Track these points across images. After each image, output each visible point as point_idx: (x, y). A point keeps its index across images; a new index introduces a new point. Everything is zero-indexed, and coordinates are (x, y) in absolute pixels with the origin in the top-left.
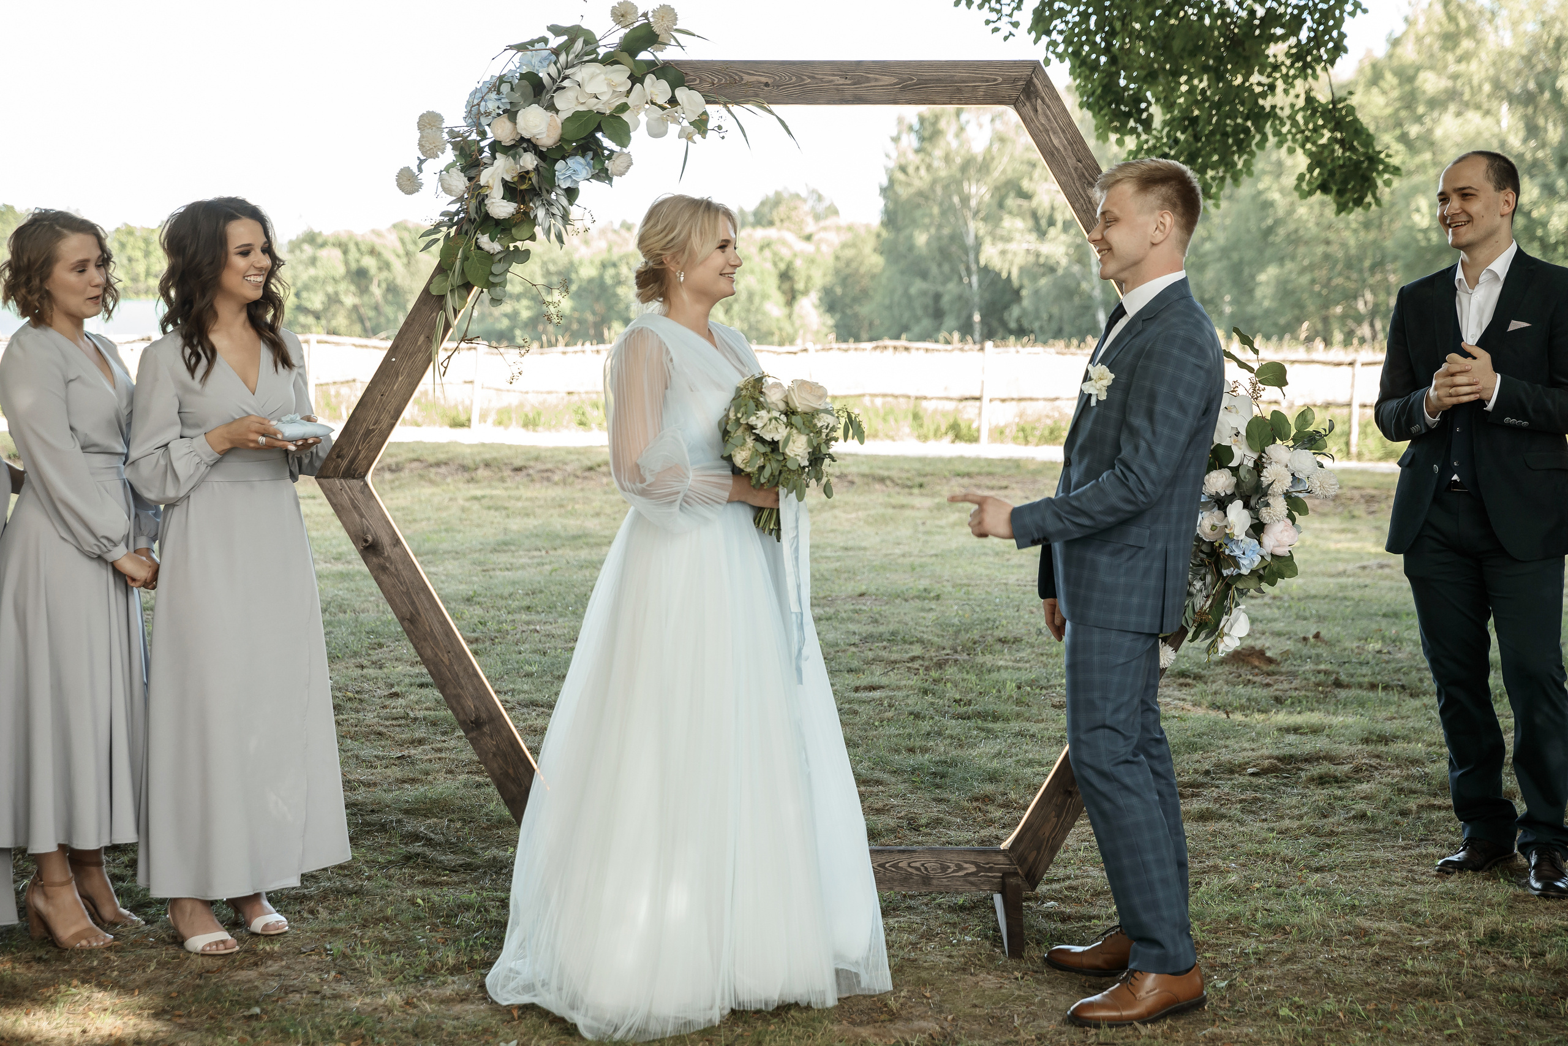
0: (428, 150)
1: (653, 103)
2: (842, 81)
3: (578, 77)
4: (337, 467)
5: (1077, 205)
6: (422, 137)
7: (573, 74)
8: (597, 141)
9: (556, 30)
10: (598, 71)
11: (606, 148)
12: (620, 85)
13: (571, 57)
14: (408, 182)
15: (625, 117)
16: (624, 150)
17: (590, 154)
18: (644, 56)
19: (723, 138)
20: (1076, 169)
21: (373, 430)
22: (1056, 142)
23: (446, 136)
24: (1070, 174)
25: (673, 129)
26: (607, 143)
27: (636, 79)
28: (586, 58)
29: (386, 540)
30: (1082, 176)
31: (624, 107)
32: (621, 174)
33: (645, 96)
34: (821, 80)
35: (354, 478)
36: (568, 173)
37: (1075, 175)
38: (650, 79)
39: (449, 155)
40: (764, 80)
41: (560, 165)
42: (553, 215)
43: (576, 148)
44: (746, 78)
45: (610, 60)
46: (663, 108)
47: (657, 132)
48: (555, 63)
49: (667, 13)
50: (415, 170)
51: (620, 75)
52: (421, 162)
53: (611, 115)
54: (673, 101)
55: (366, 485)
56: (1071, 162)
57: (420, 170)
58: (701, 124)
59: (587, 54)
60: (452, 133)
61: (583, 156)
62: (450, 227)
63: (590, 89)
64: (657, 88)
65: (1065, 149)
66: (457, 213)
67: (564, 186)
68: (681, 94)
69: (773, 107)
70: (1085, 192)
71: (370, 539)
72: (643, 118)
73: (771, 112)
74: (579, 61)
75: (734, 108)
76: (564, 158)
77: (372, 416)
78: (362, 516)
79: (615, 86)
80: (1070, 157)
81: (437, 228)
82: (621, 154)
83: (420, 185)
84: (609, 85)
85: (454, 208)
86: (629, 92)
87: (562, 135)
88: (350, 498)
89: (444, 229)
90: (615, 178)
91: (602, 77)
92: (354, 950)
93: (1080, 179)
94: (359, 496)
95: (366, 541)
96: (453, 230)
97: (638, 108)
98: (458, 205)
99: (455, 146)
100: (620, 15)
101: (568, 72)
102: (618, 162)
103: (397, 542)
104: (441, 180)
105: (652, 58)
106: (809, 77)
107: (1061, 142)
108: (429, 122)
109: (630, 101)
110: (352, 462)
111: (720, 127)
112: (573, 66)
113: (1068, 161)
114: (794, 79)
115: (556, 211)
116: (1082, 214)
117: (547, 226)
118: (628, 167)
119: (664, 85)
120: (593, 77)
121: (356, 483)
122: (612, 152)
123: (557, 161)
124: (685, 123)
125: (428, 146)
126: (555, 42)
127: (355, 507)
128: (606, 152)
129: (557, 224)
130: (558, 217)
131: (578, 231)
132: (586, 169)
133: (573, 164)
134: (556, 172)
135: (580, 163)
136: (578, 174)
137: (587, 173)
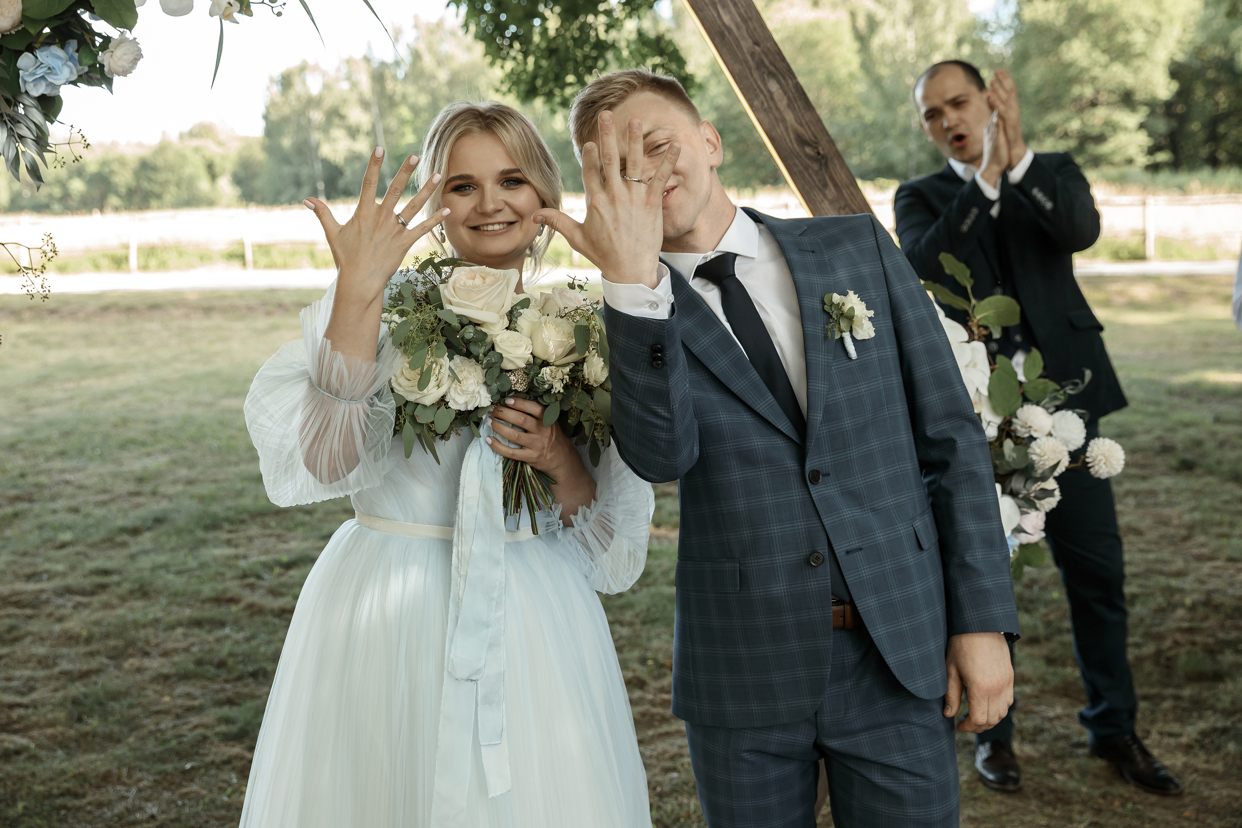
5: (756, 103)
8: (83, 23)
11: (100, 35)
16: (128, 35)
17: (73, 44)
19: (279, 14)
20: (753, 55)
22: (726, 19)
24: (746, 62)
26: (100, 26)
30: (760, 65)
32: (125, 73)
36: (40, 72)
37: (751, 63)
41: (25, 61)
42: (21, 137)
43: (49, 36)
47: (175, 7)
56: (746, 44)
61: (63, 47)
67: (36, 93)
70: (765, 84)
76: (31, 49)
82: (123, 40)
87: (23, 10)
90: (116, 79)
93: (758, 68)
102: (118, 53)
107: (733, 19)
113: (743, 43)
115: (24, 132)
116: (762, 115)
117: (12, 154)
118: (135, 61)
122: (107, 40)
123: (19, 53)
128: (98, 41)
129: (29, 151)
130: (29, 141)
131: (63, 160)
132: (69, 66)
133: (47, 59)
134: (21, 72)
135: (59, 58)
136: (56, 74)
137: (71, 72)
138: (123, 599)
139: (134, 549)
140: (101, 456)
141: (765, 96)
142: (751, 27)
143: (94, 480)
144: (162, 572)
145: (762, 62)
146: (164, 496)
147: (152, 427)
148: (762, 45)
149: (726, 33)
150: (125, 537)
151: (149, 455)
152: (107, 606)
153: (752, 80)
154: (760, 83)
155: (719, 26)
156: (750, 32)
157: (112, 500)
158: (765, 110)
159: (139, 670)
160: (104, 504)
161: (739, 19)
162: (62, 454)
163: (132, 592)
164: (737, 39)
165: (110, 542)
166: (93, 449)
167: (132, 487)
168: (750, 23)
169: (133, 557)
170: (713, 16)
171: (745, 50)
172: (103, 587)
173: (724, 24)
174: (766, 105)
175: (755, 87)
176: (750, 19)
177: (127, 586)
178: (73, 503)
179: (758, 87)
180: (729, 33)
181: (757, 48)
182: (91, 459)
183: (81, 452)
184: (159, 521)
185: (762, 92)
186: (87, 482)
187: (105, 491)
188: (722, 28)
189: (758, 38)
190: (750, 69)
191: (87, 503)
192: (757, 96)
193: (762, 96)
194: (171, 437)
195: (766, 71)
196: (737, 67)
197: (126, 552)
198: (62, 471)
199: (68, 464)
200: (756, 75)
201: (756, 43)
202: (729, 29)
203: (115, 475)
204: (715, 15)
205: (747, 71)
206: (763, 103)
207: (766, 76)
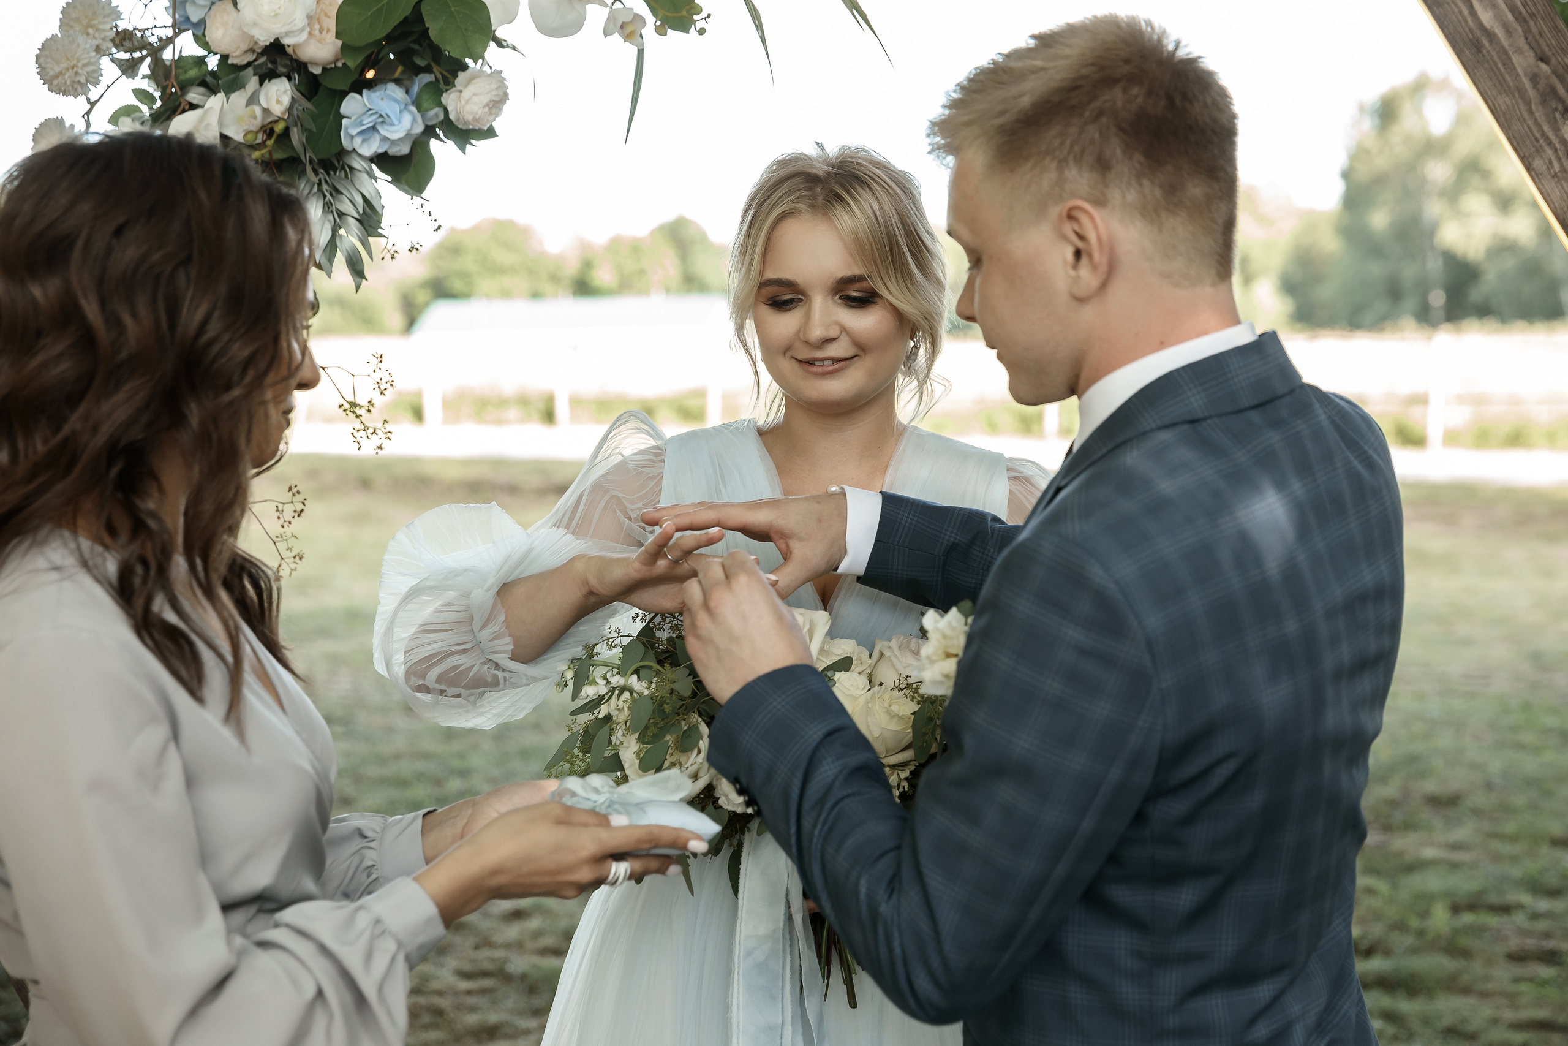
5: (1538, 163)
6: (45, 50)
17: (425, 78)
20: (1534, 78)
22: (1486, 17)
23: (113, 48)
24: (1521, 91)
36: (368, 122)
37: (1532, 93)
41: (351, 105)
42: (340, 215)
47: (558, 24)
56: (1523, 61)
60: (131, 40)
61: (404, 85)
65: (1509, 32)
67: (369, 152)
70: (1557, 130)
76: (360, 86)
80: (1519, 51)
87: (338, 35)
93: (1544, 102)
102: (473, 95)
107: (1499, 17)
113: (1516, 59)
115: (346, 207)
116: (1550, 185)
118: (498, 107)
123: (343, 95)
129: (350, 237)
130: (351, 221)
131: (394, 248)
132: (410, 112)
133: (380, 103)
134: (344, 121)
135: (396, 101)
136: (392, 124)
137: (414, 120)
141: (1556, 150)
142: (1534, 29)
145: (1553, 90)
148: (1553, 61)
149: (1486, 43)
153: (1531, 123)
154: (1546, 128)
155: (1471, 31)
156: (1530, 38)
158: (1555, 176)
161: (1510, 17)
164: (1506, 53)
168: (1532, 23)
170: (1461, 13)
171: (1521, 72)
173: (1481, 26)
174: (1557, 167)
175: (1537, 135)
176: (1532, 15)
179: (1543, 134)
180: (1491, 42)
181: (1544, 66)
185: (1550, 143)
188: (1478, 33)
189: (1546, 49)
190: (1528, 104)
192: (1539, 151)
193: (1549, 152)
195: (1560, 107)
196: (1504, 101)
200: (1539, 114)
201: (1543, 59)
202: (1491, 36)
204: (1466, 12)
205: (1523, 107)
206: (1551, 163)
207: (1558, 116)
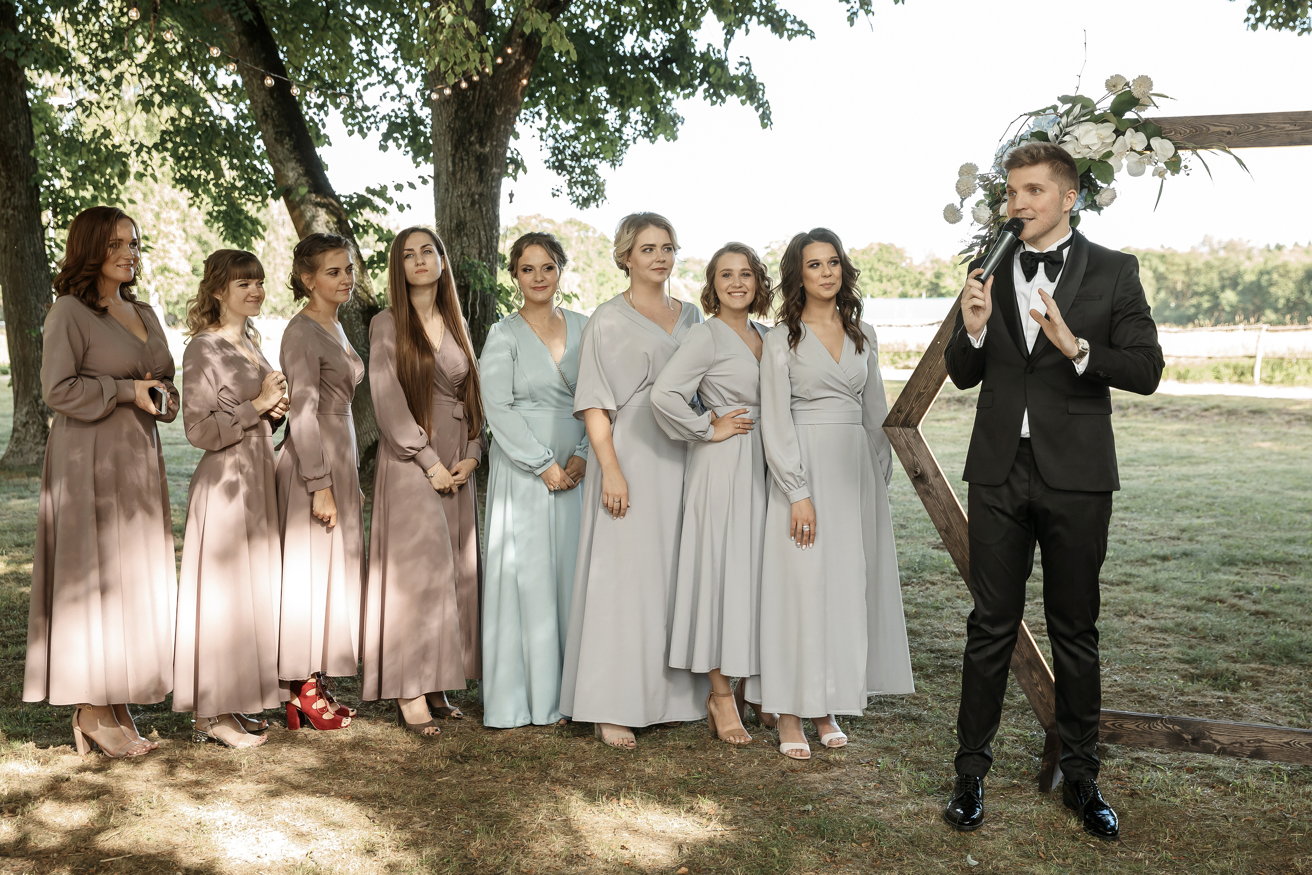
0: (964, 192)
1: (1132, 150)
2: (1292, 128)
3: (1076, 134)
4: (897, 419)
6: (959, 181)
7: (1073, 131)
9: (1064, 99)
10: (1091, 128)
11: (1098, 186)
12: (1108, 137)
13: (1071, 118)
14: (952, 215)
15: (1111, 161)
16: (1109, 186)
18: (1129, 115)
21: (923, 393)
23: (978, 181)
25: (1150, 169)
26: (1098, 182)
27: (1119, 133)
28: (1082, 119)
29: (930, 472)
31: (1109, 154)
32: (1107, 205)
33: (1126, 146)
34: (1274, 127)
35: (909, 427)
38: (1130, 132)
39: (980, 194)
40: (1226, 129)
44: (1213, 129)
45: (1101, 120)
46: (1140, 153)
47: (1136, 172)
48: (1058, 124)
49: (1145, 81)
50: (959, 206)
51: (1107, 130)
52: (963, 200)
53: (1100, 161)
54: (1149, 148)
55: (917, 432)
57: (962, 206)
58: (1174, 165)
59: (1084, 116)
60: (983, 178)
62: (982, 246)
63: (1083, 142)
64: (1137, 140)
66: (985, 237)
68: (1155, 142)
69: (1232, 150)
71: (919, 471)
72: (1125, 162)
73: (1229, 153)
74: (1078, 121)
75: (1199, 151)
77: (922, 383)
78: (914, 454)
79: (1103, 139)
81: (971, 248)
82: (1107, 189)
83: (961, 218)
84: (1099, 138)
85: (984, 232)
86: (1114, 142)
88: (906, 442)
89: (977, 249)
90: (1103, 208)
91: (1094, 132)
92: (896, 766)
94: (912, 440)
95: (916, 472)
96: (983, 249)
97: (1121, 154)
98: (987, 230)
99: (984, 187)
100: (1111, 85)
101: (1068, 130)
102: (1103, 196)
103: (938, 474)
104: (973, 212)
105: (1135, 117)
106: (1264, 126)
108: (967, 170)
109: (1114, 149)
110: (907, 416)
111: (1186, 167)
112: (1072, 125)
114: (1252, 128)
118: (1112, 199)
119: (1141, 136)
120: (1087, 132)
121: (910, 431)
122: (1101, 187)
124: (1161, 165)
125: (962, 188)
126: (1063, 108)
127: (909, 448)
128: (1097, 189)
137: (1084, 204)
138: (1138, 590)
139: (1158, 567)
140: (1158, 513)
143: (1146, 527)
144: (1173, 581)
146: (1198, 542)
147: (1209, 501)
150: (1155, 561)
151: (1199, 517)
152: (1126, 592)
157: (1154, 539)
159: (1133, 623)
160: (1149, 541)
162: (1126, 508)
163: (1146, 588)
165: (1143, 562)
166: (1152, 509)
167: (1174, 534)
169: (1155, 571)
172: (1127, 583)
177: (1144, 584)
178: (1123, 538)
182: (1149, 515)
183: (1142, 509)
184: (1185, 554)
186: (1140, 527)
187: (1152, 534)
191: (1134, 539)
194: (1223, 508)
197: (1153, 568)
198: (1122, 519)
199: (1128, 515)
203: (1162, 525)
